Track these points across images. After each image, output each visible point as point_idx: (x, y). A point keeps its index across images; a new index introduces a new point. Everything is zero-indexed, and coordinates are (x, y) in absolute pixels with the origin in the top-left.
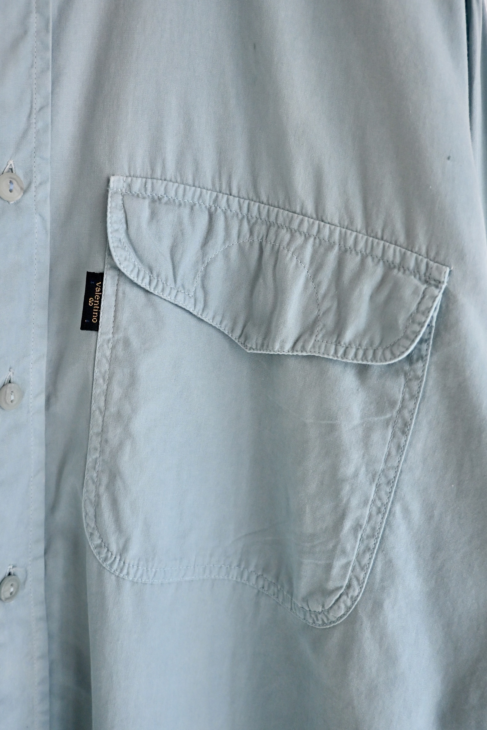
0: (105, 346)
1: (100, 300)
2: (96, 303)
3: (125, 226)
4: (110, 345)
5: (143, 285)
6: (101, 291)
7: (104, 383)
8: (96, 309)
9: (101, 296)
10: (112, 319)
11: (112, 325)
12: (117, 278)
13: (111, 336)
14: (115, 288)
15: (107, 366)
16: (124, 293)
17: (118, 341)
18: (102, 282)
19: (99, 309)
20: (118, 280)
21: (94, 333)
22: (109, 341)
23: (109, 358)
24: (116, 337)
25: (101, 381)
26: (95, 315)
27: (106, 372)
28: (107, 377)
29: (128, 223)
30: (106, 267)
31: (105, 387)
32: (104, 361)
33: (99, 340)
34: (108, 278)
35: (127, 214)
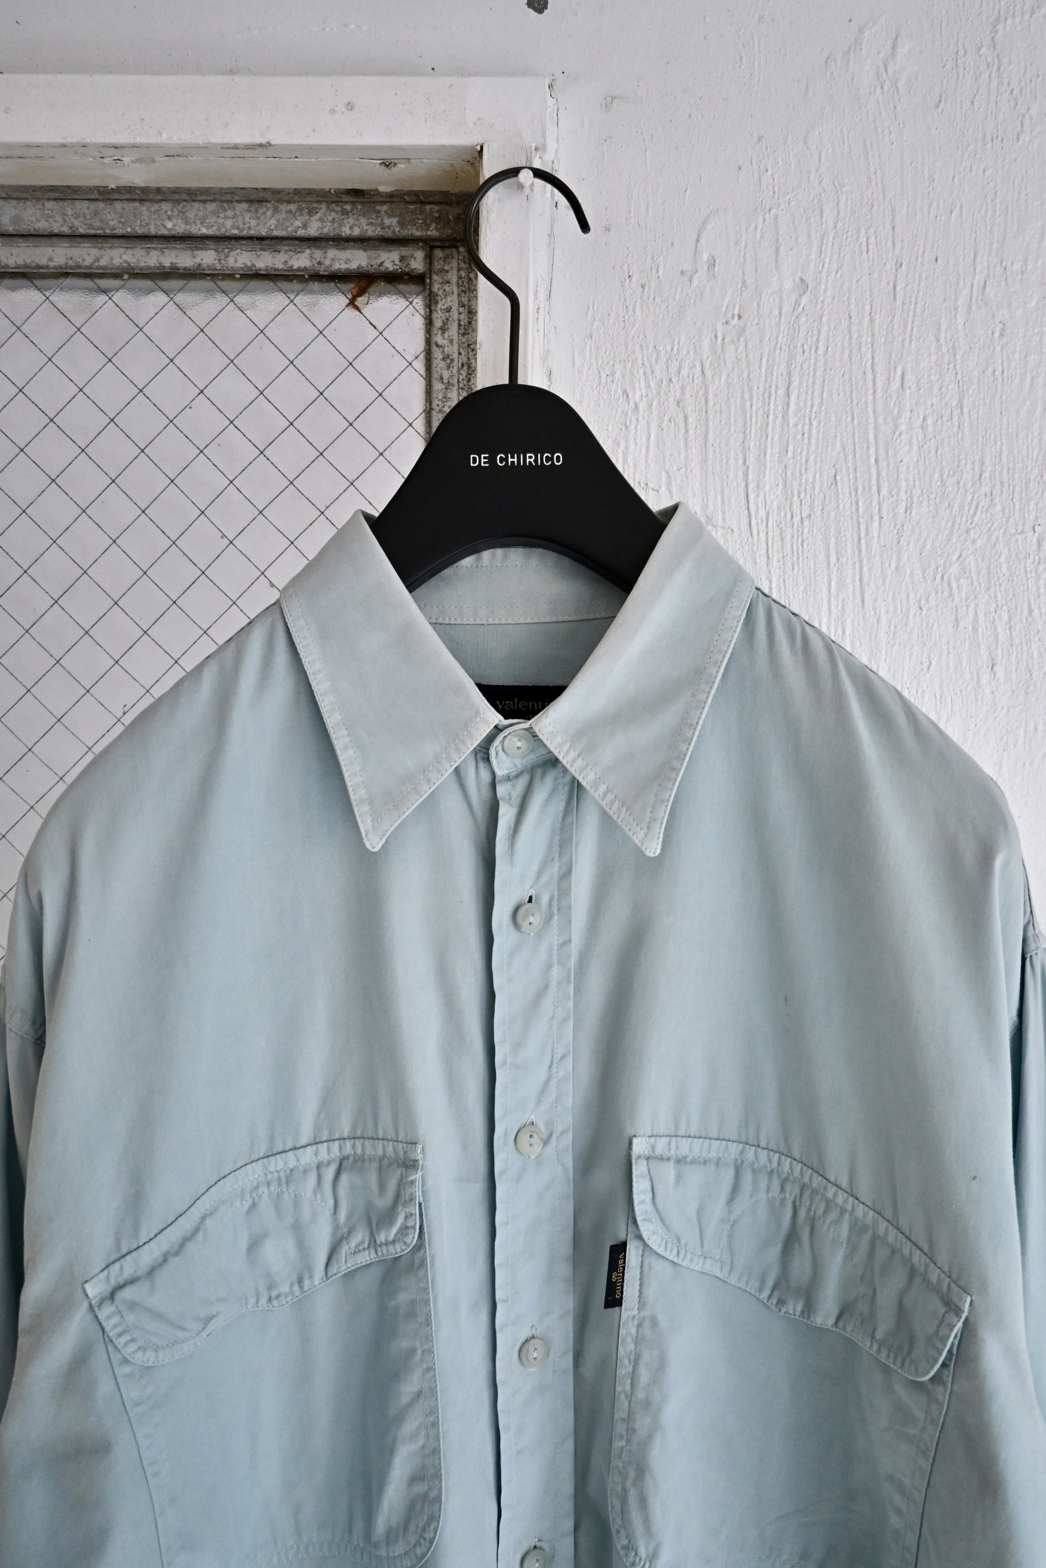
0: (630, 1323)
1: (623, 1273)
2: (620, 1276)
3: (651, 1194)
4: (636, 1323)
5: (671, 1258)
6: (624, 1262)
7: (630, 1364)
8: (619, 1282)
9: (624, 1268)
10: (637, 1294)
11: (637, 1300)
12: (641, 1248)
13: (636, 1312)
14: (640, 1260)
15: (632, 1346)
16: (650, 1266)
17: (644, 1319)
18: (625, 1252)
19: (623, 1281)
20: (643, 1251)
21: (617, 1308)
22: (634, 1317)
23: (634, 1337)
24: (642, 1314)
25: (626, 1361)
26: (619, 1289)
27: (631, 1351)
28: (633, 1358)
29: (655, 1191)
30: (629, 1236)
31: (631, 1369)
32: (629, 1340)
33: (622, 1317)
34: (632, 1248)
35: (654, 1182)
